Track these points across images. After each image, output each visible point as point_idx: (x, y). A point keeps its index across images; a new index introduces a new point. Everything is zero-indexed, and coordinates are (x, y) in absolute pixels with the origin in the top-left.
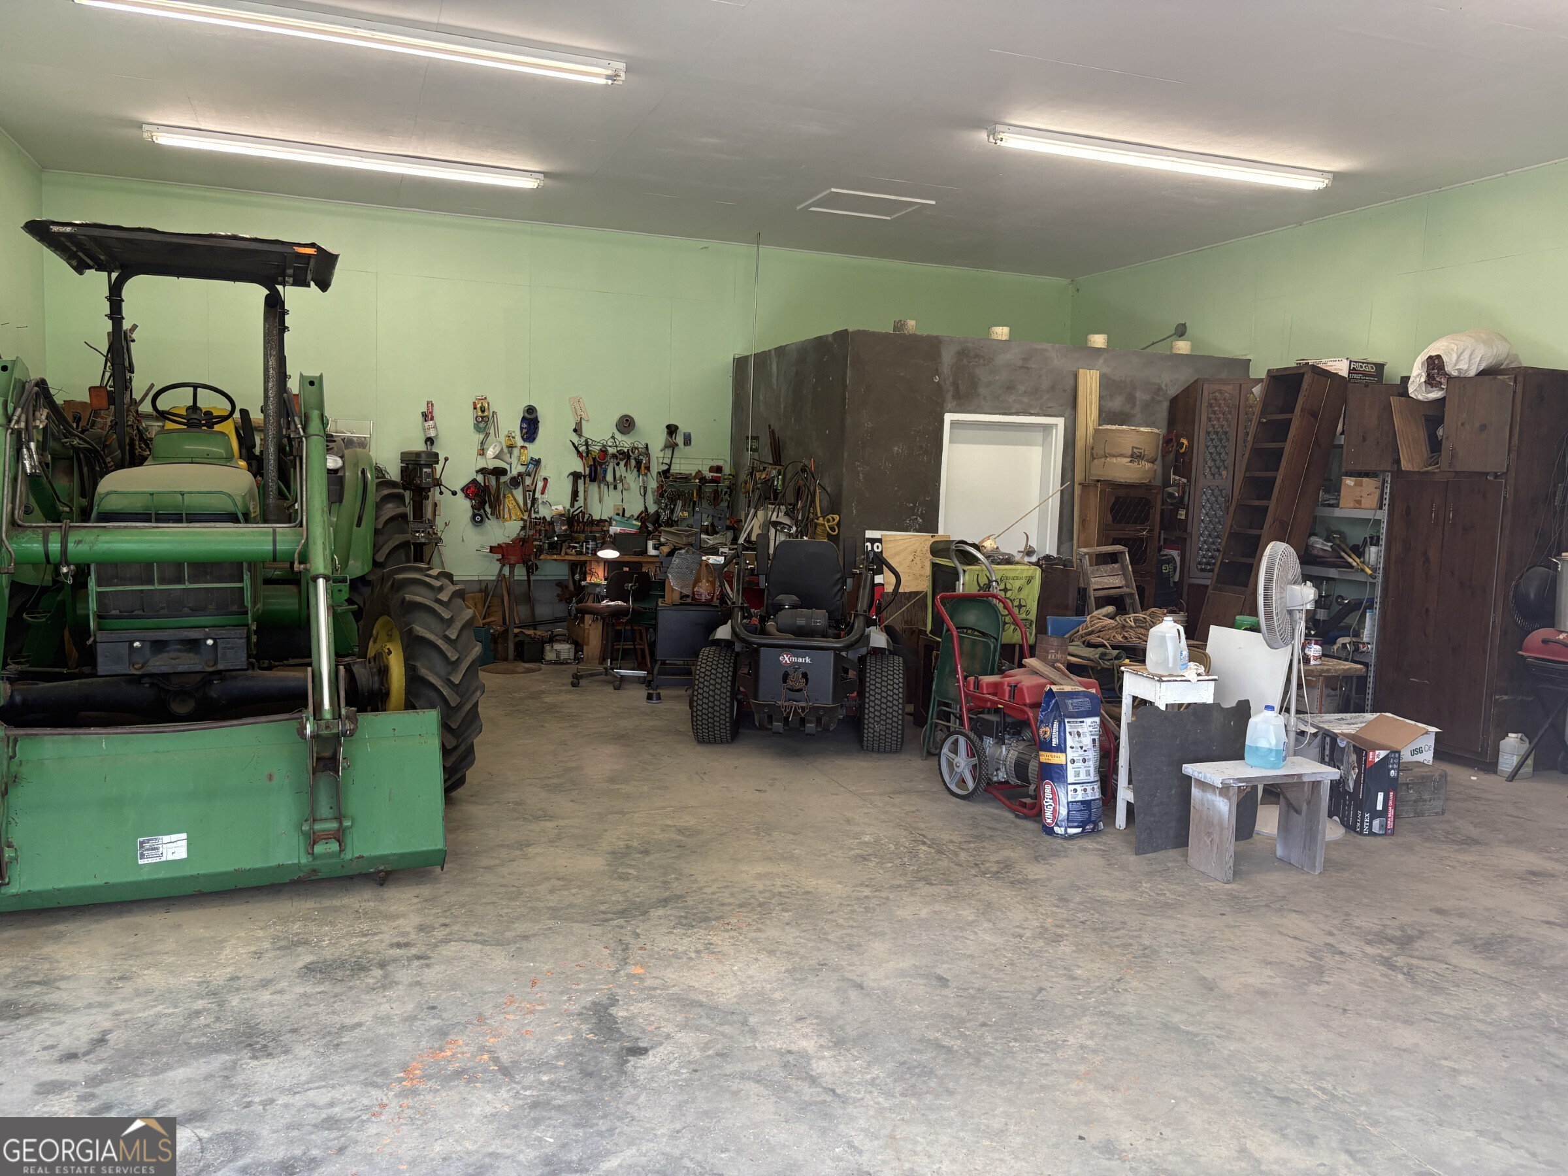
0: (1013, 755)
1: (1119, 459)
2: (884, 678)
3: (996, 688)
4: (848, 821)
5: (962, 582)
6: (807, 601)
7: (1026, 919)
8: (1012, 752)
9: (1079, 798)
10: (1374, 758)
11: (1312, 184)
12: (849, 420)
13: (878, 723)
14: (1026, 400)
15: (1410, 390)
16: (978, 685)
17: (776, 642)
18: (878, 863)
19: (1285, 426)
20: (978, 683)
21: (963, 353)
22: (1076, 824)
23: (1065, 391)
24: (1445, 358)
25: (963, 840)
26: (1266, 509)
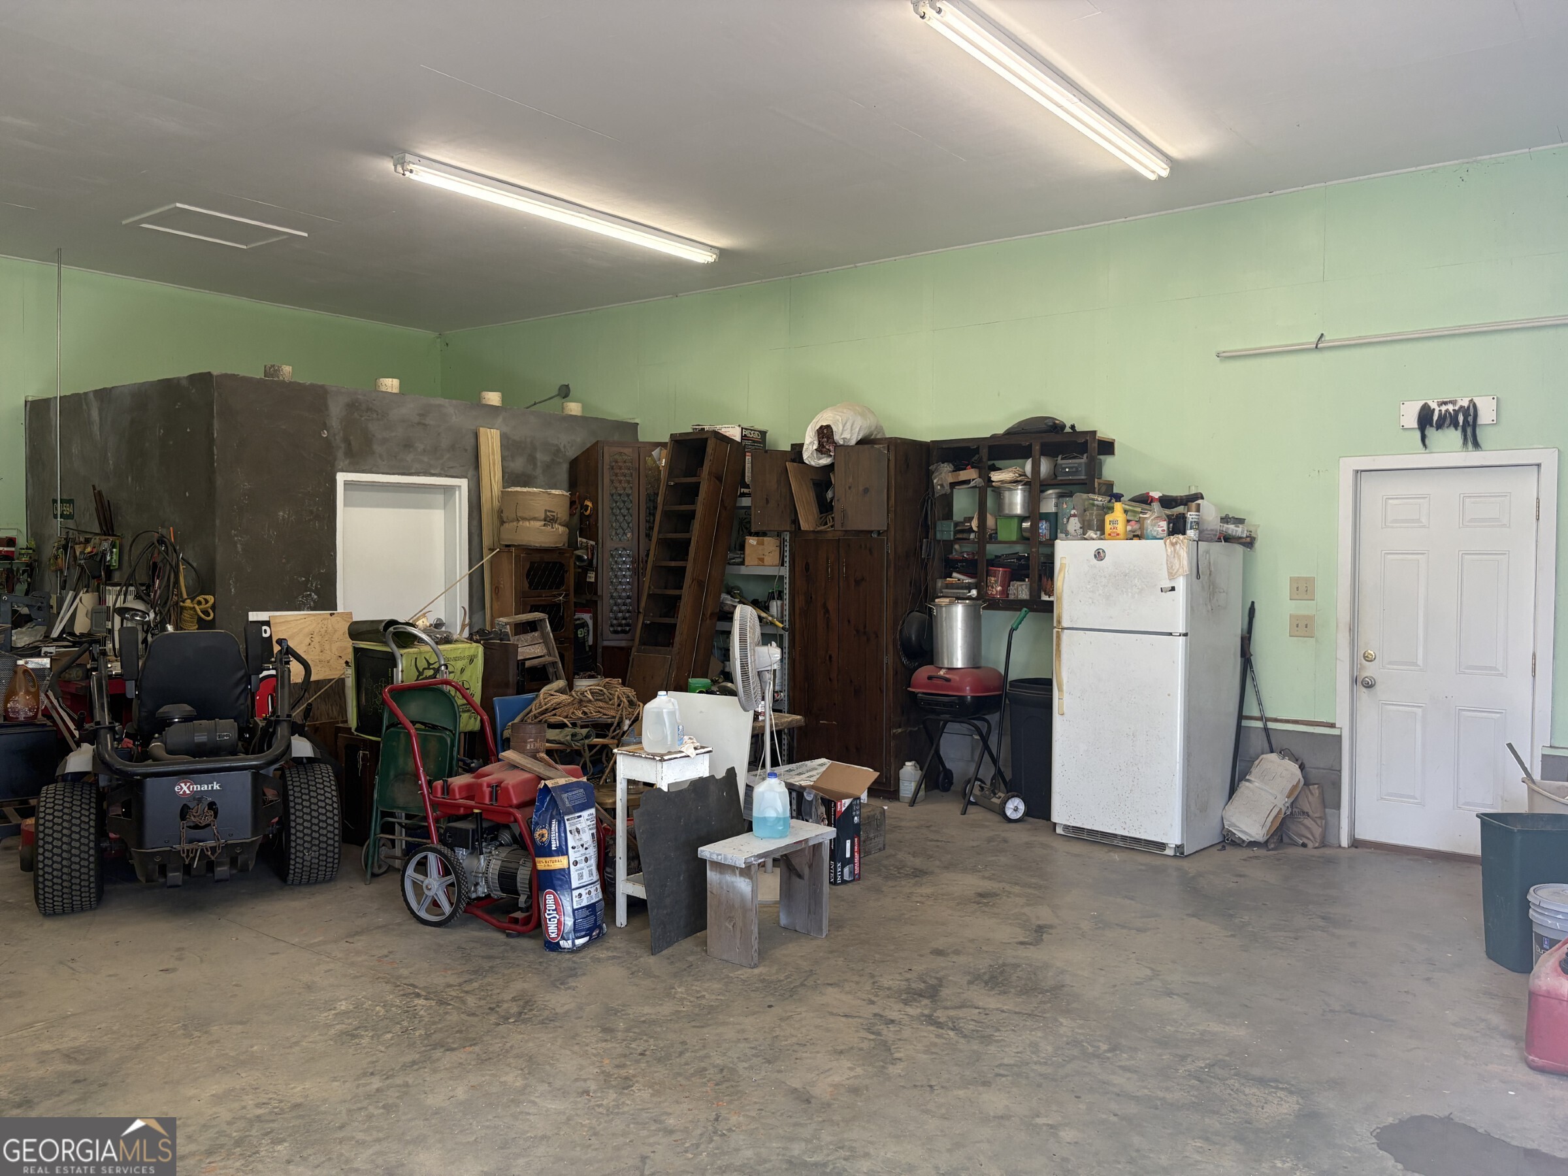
0: (495, 866)
1: (532, 522)
2: (312, 794)
3: (471, 791)
4: (309, 987)
5: (400, 669)
6: (205, 710)
7: (581, 1068)
8: (493, 861)
9: (585, 903)
10: (841, 808)
11: (703, 257)
12: (219, 482)
13: (309, 849)
14: (426, 459)
15: (805, 456)
16: (447, 789)
17: (170, 768)
18: (372, 1037)
19: (694, 490)
20: (448, 787)
21: (353, 406)
22: (583, 933)
23: (466, 450)
24: (834, 429)
25: (461, 980)
26: (684, 569)
